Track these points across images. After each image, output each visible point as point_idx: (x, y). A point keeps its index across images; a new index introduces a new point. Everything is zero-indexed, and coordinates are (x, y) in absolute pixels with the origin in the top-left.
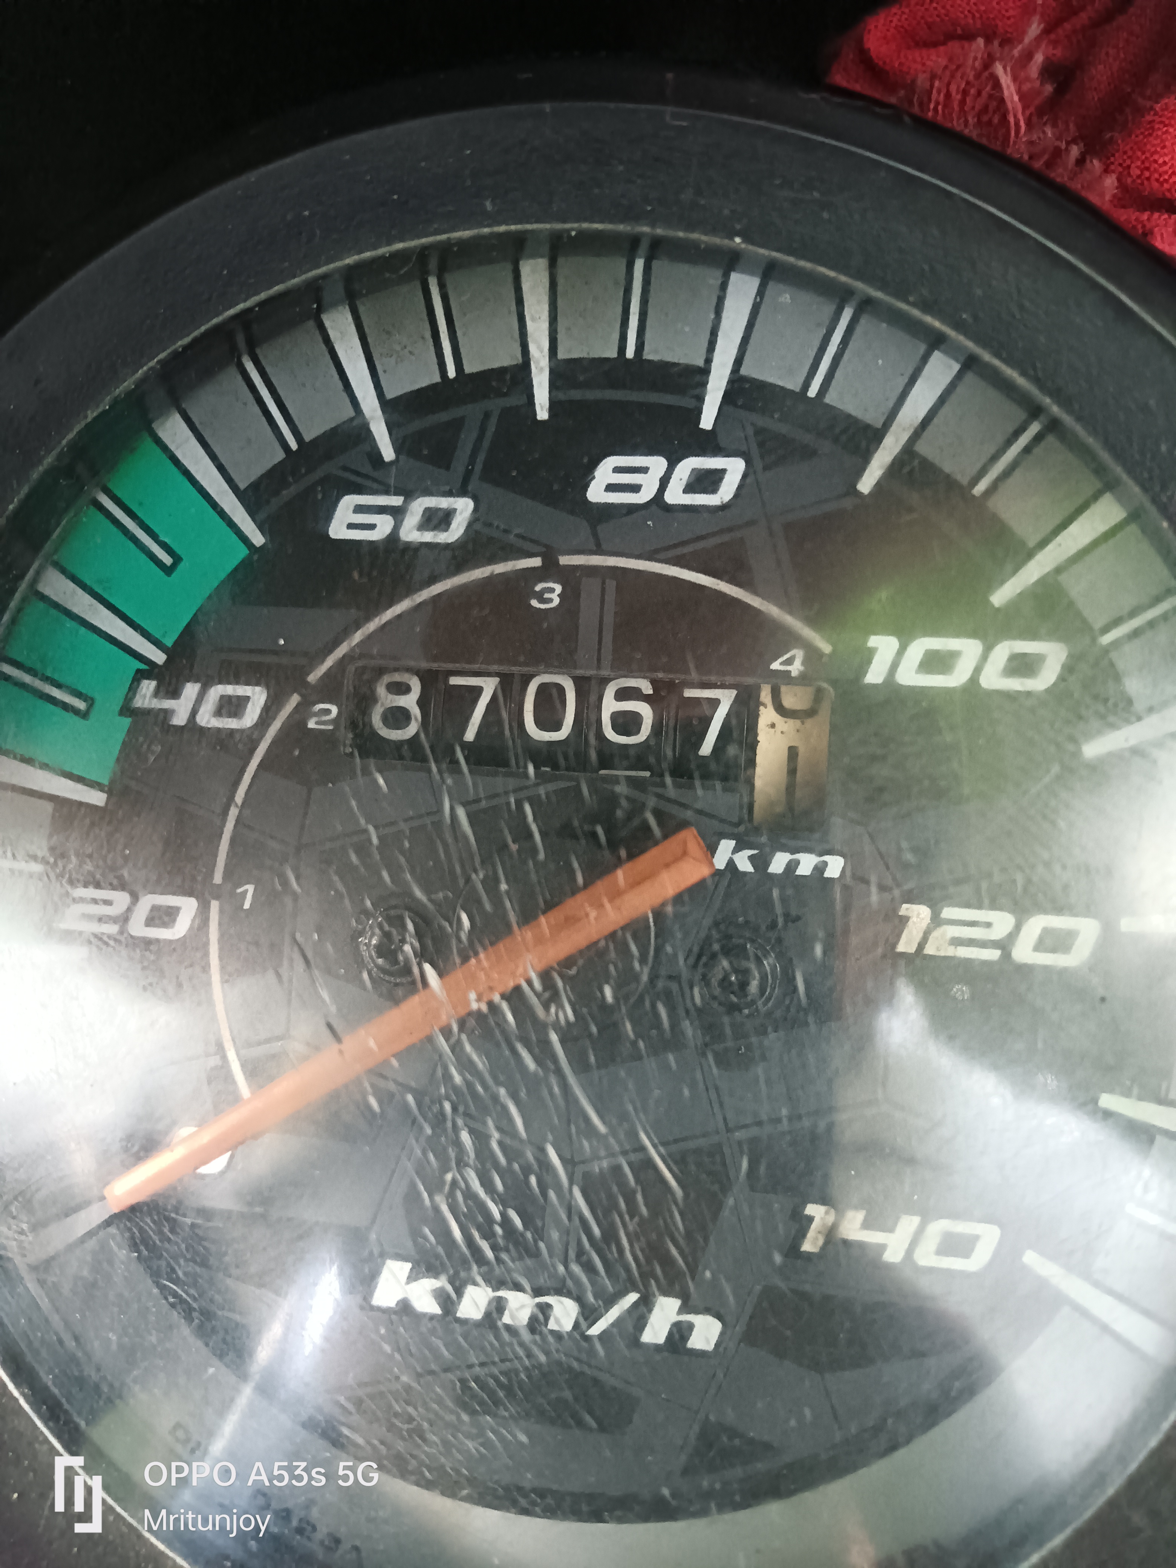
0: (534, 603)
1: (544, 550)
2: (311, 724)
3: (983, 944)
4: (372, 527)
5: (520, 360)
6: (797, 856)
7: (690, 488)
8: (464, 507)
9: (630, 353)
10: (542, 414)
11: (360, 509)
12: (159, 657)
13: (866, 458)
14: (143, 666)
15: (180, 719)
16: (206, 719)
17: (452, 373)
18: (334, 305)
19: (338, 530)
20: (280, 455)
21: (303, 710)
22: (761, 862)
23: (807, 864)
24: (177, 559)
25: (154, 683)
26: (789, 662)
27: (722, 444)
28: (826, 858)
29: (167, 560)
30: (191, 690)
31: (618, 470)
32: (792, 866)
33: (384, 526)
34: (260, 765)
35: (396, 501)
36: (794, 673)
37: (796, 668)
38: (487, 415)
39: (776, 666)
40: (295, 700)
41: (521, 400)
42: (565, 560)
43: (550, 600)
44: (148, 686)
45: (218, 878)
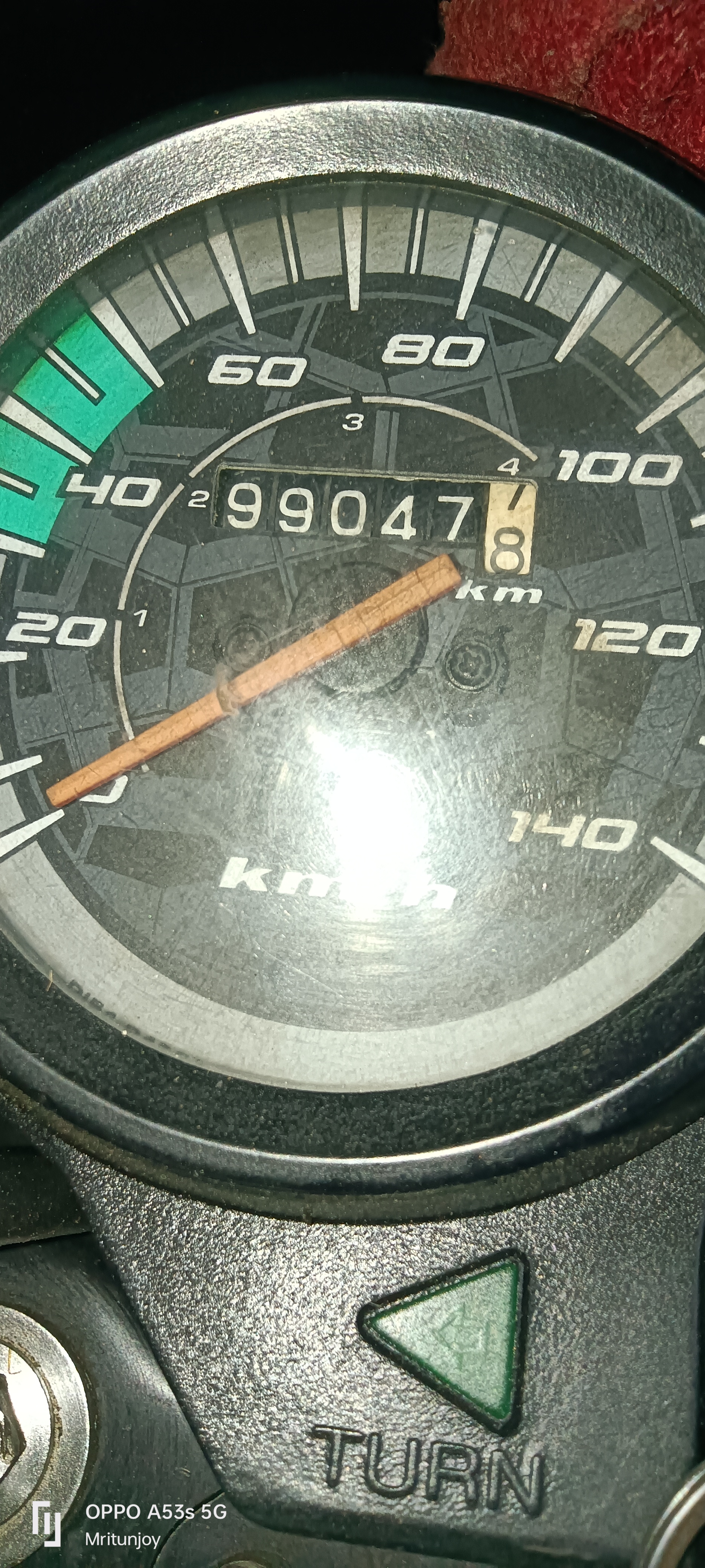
0: (345, 427)
1: (352, 392)
2: (191, 504)
3: (631, 643)
4: (238, 376)
5: (340, 272)
6: (512, 590)
7: (448, 356)
8: (300, 364)
9: (413, 271)
10: (354, 307)
11: (230, 364)
12: (86, 459)
13: (561, 340)
14: (74, 465)
15: (99, 500)
16: (118, 499)
17: (295, 279)
18: (219, 232)
19: (214, 377)
20: (178, 329)
21: (185, 497)
22: (489, 593)
23: (518, 594)
24: (102, 394)
25: (82, 476)
26: (510, 466)
27: (470, 328)
28: (531, 591)
29: (95, 395)
30: (108, 480)
31: (402, 343)
32: (509, 596)
33: (246, 375)
34: (155, 532)
35: (256, 359)
36: (513, 474)
37: (514, 470)
38: (319, 306)
39: (501, 468)
40: (181, 487)
41: (340, 298)
42: (366, 399)
43: (356, 425)
44: (78, 478)
45: (121, 607)
